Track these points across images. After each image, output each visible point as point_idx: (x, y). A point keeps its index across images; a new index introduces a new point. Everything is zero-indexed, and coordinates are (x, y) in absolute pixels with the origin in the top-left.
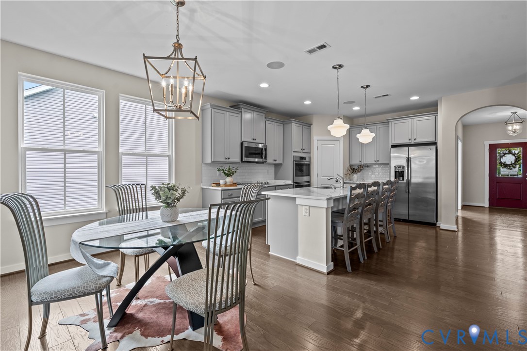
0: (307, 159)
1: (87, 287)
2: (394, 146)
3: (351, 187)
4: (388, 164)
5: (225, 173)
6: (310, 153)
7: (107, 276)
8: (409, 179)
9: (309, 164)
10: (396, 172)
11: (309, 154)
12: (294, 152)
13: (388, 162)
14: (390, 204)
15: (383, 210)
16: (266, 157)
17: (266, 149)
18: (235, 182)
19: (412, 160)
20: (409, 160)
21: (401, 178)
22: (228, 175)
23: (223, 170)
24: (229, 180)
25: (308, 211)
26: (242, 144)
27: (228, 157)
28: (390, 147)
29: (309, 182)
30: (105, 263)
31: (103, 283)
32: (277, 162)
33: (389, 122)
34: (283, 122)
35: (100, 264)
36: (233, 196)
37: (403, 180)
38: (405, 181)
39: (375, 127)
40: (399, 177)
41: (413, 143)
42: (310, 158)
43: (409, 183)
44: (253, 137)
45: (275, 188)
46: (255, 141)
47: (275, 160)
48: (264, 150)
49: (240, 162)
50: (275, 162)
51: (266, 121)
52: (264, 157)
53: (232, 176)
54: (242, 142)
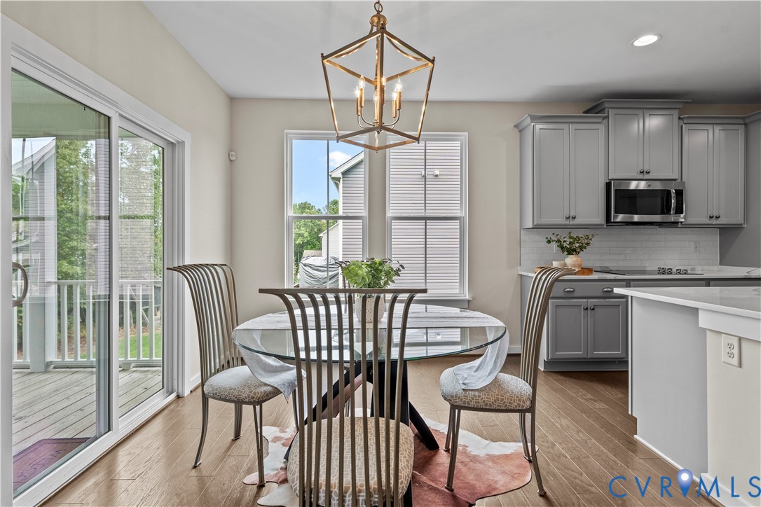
1: (241, 392)
5: (562, 248)
7: (269, 385)
16: (679, 210)
17: (680, 193)
18: (586, 265)
22: (571, 251)
23: (559, 241)
24: (571, 260)
25: (735, 351)
26: (608, 185)
27: (572, 214)
30: (282, 367)
31: (258, 393)
32: (722, 221)
35: (272, 366)
36: (576, 294)
44: (641, 168)
45: (708, 282)
46: (647, 176)
47: (713, 217)
48: (673, 195)
49: (603, 225)
50: (714, 222)
51: (684, 126)
52: (672, 212)
53: (579, 253)
54: (608, 181)
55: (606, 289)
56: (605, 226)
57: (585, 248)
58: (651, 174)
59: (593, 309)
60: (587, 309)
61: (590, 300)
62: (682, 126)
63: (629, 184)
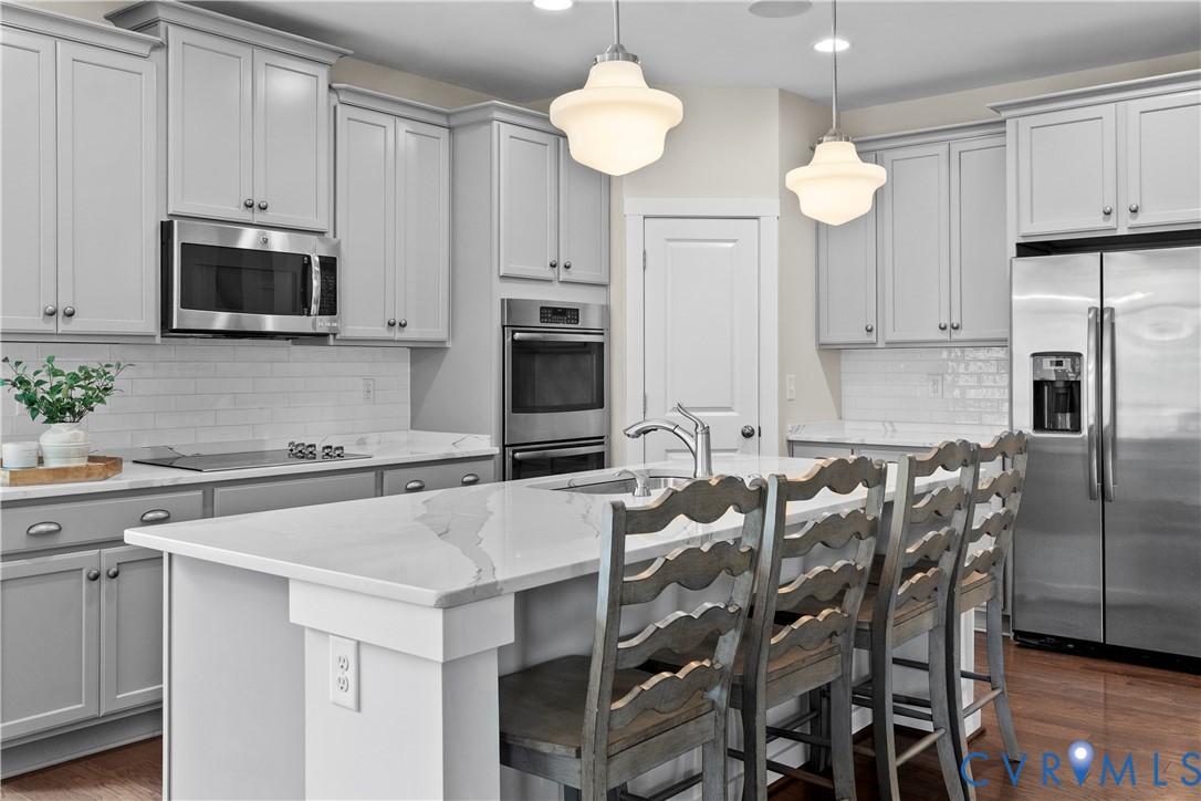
0: (591, 320)
2: (1027, 249)
3: (618, 509)
4: (1005, 343)
5: (32, 402)
6: (605, 286)
8: (1106, 421)
9: (601, 345)
10: (1038, 386)
11: (602, 291)
12: (504, 277)
13: (1001, 333)
14: (977, 577)
15: (928, 620)
16: (329, 306)
17: (329, 265)
19: (1118, 320)
20: (1102, 321)
21: (1065, 419)
24: (56, 438)
25: (351, 675)
26: (166, 229)
27: (66, 303)
28: (1013, 251)
29: (599, 440)
32: (412, 333)
33: (1003, 122)
34: (448, 115)
36: (65, 539)
37: (1076, 428)
38: (1085, 432)
39: (942, 149)
40: (1058, 409)
41: (1123, 231)
42: (606, 311)
43: (1103, 441)
44: (246, 196)
45: (379, 479)
46: (259, 217)
47: (394, 325)
48: (316, 268)
49: (153, 336)
50: (397, 334)
51: (339, 108)
52: (314, 308)
53: (81, 414)
54: (166, 219)
55: (150, 516)
56: (158, 339)
57: (102, 401)
58: (269, 212)
59: (116, 575)
60: (96, 577)
61: (106, 551)
62: (335, 107)
63: (237, 234)
